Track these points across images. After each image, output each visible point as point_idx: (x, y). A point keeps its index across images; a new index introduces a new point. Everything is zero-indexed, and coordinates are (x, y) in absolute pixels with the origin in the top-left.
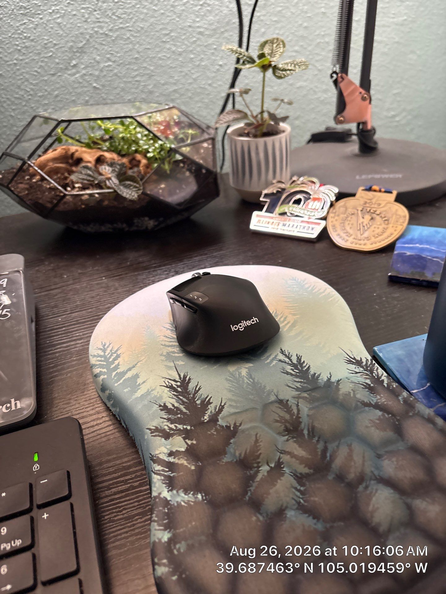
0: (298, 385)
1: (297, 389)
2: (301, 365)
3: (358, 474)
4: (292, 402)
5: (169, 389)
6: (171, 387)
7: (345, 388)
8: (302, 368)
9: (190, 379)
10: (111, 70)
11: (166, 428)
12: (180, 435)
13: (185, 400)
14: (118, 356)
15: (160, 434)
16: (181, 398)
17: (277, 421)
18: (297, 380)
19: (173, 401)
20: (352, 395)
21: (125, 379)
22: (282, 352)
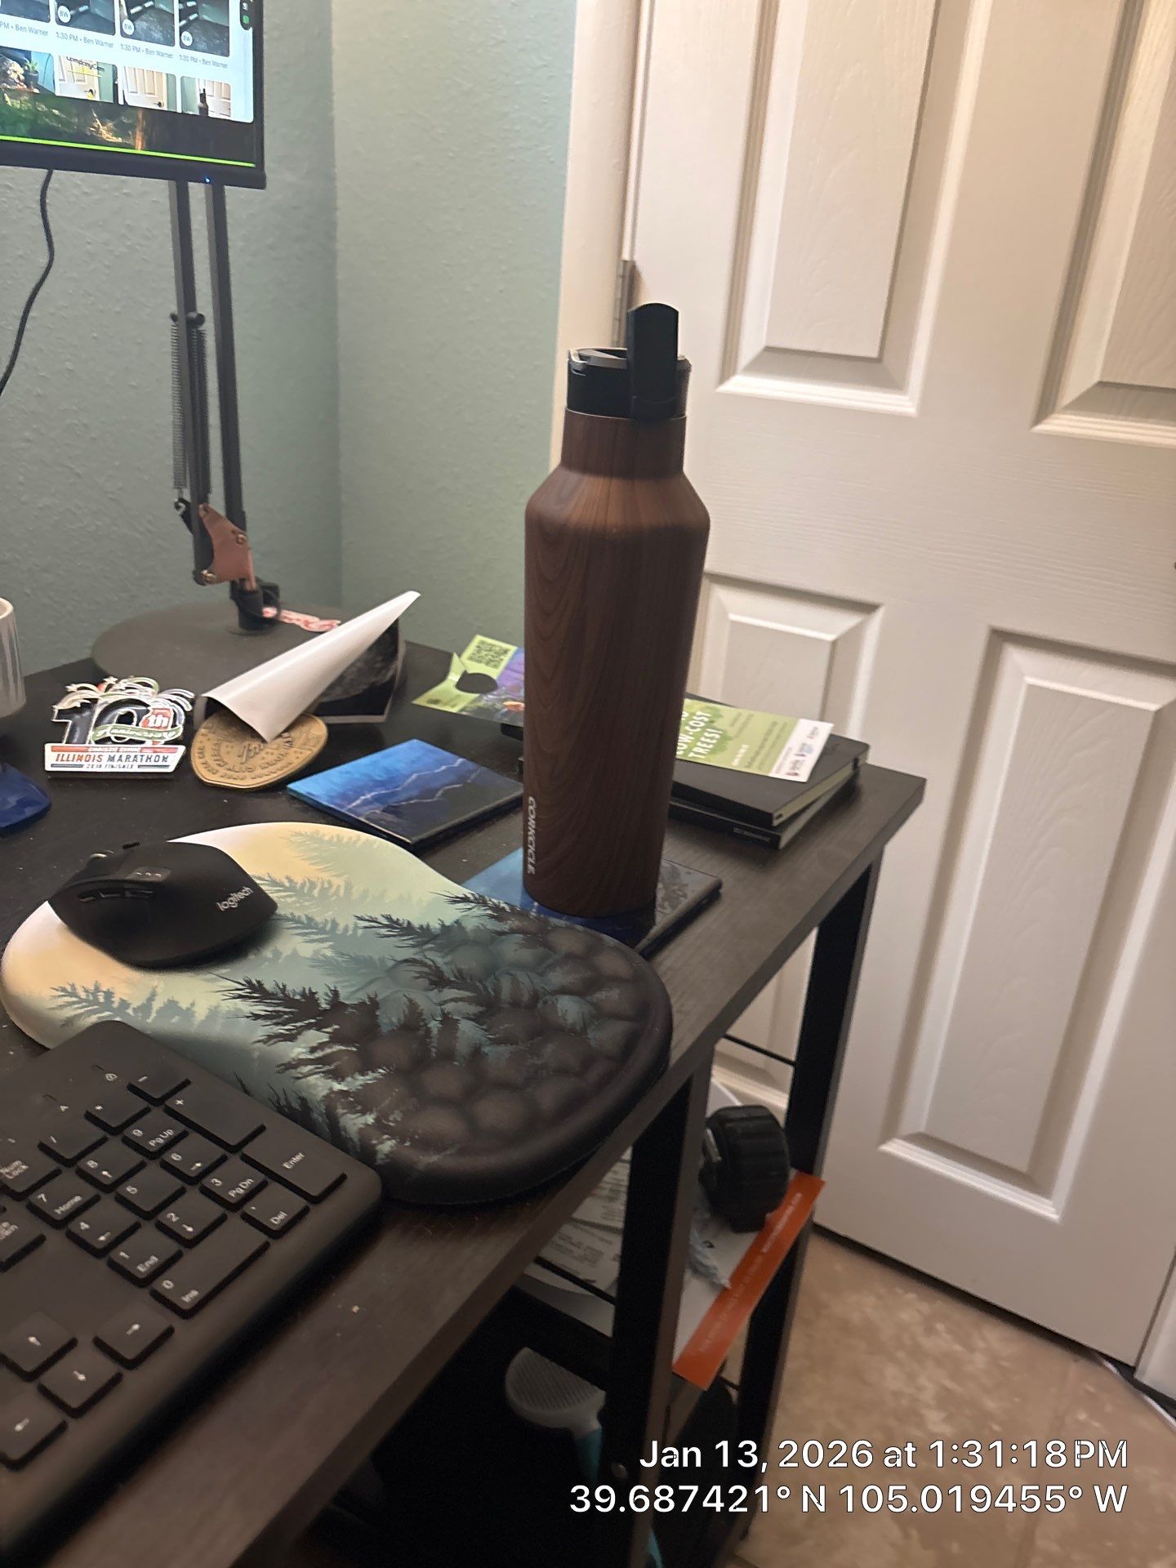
0: (411, 942)
1: (413, 946)
2: (397, 922)
3: (532, 993)
4: (417, 957)
5: (240, 1000)
6: (240, 997)
7: (470, 924)
8: (400, 925)
9: (259, 982)
11: (282, 1031)
12: (309, 1030)
13: (273, 1001)
15: (280, 1040)
16: (269, 1001)
17: (417, 978)
18: (405, 938)
19: (262, 1007)
20: (482, 928)
21: (157, 1012)
22: (360, 919)
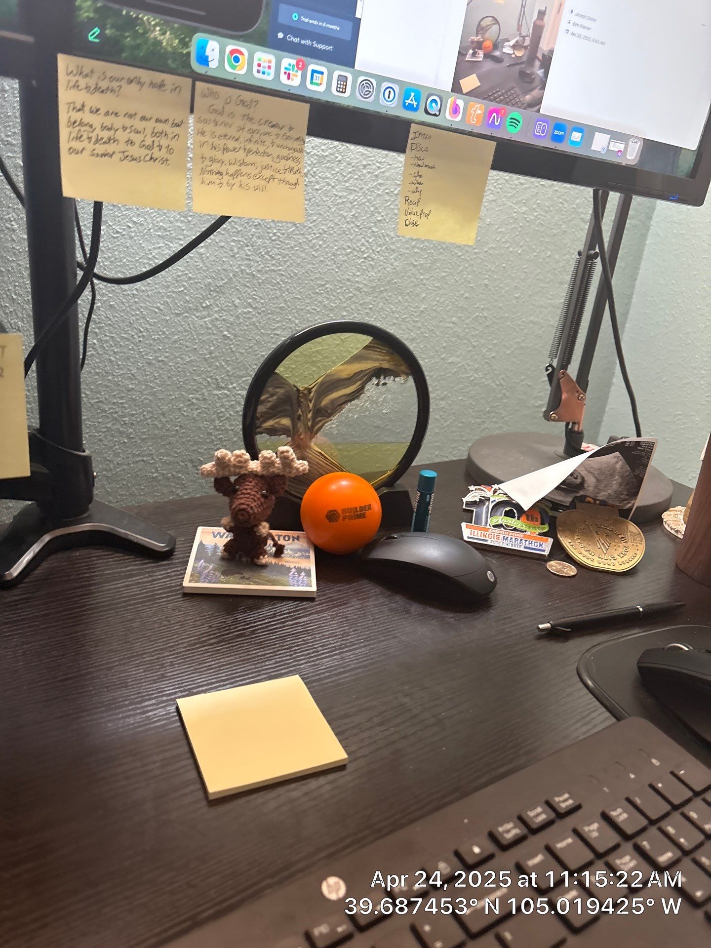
10: (250, 318)
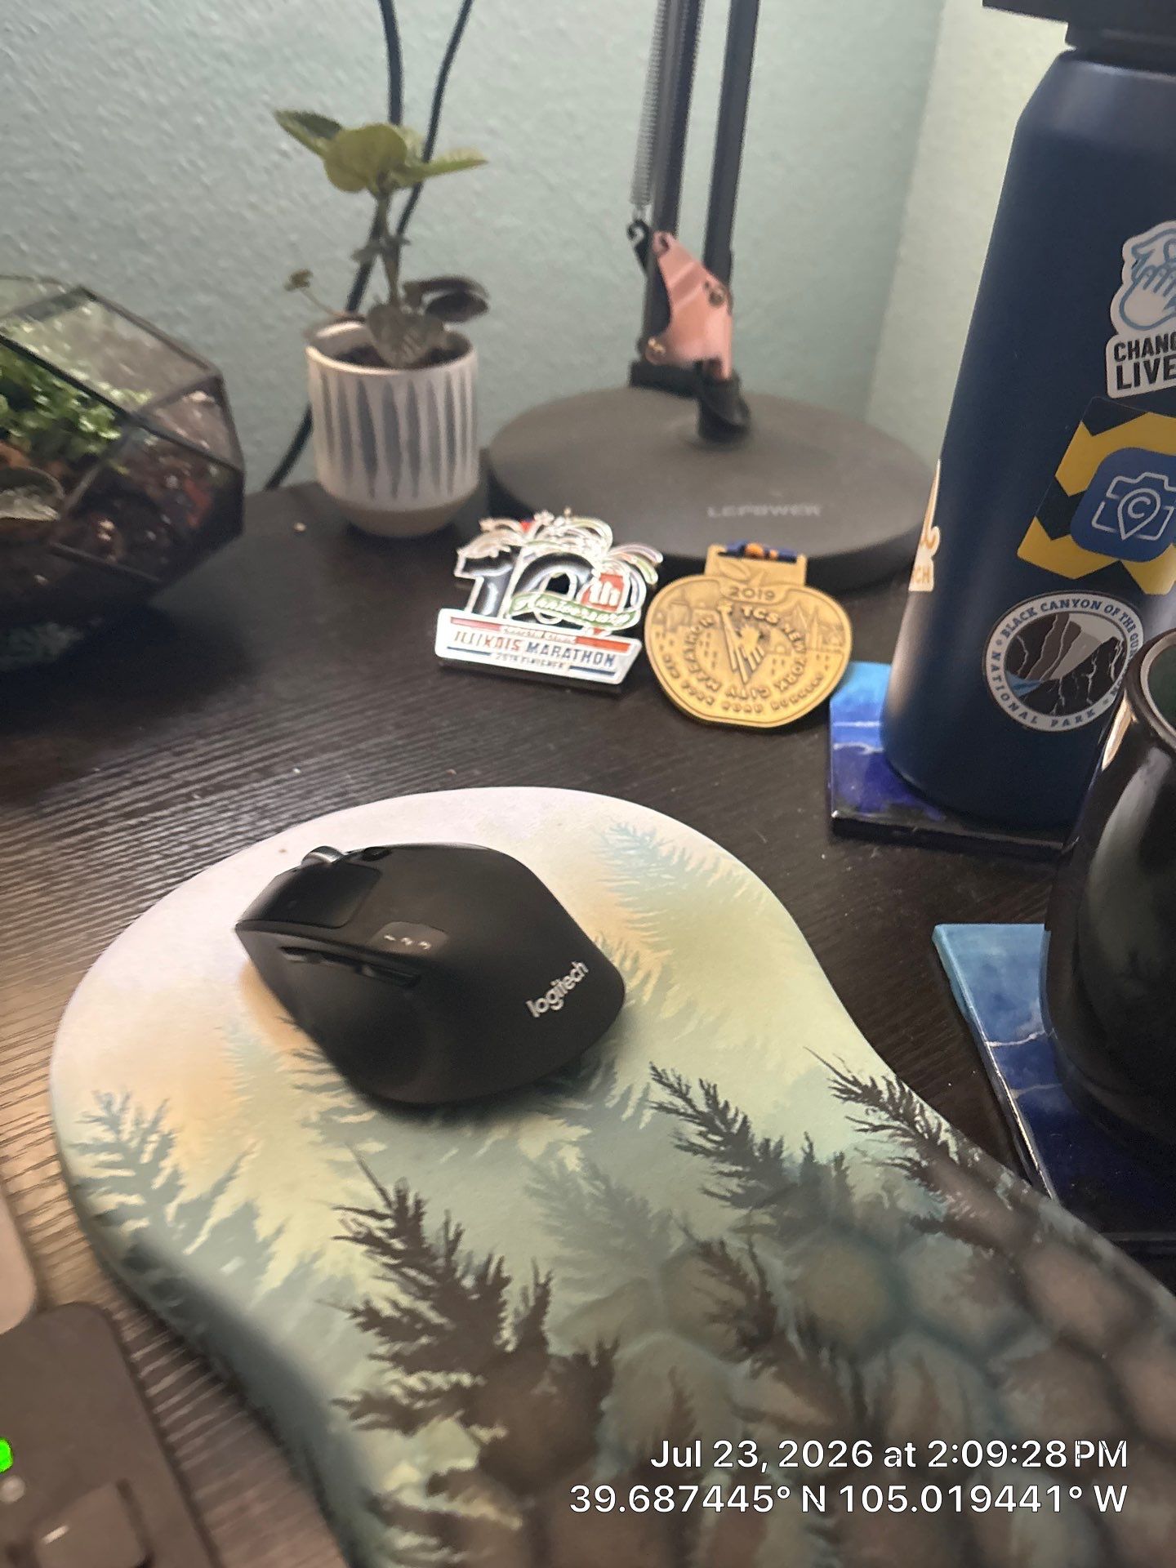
0: (733, 1184)
1: (736, 1200)
2: (723, 1115)
4: (735, 1246)
5: (363, 1248)
6: (368, 1239)
7: (865, 1184)
8: (729, 1124)
9: (418, 1204)
11: (396, 1391)
12: (448, 1415)
13: (424, 1279)
14: (166, 1144)
15: (385, 1418)
16: (413, 1274)
17: (714, 1319)
18: (727, 1168)
19: (391, 1289)
20: (887, 1205)
21: (216, 1229)
22: (659, 1077)
